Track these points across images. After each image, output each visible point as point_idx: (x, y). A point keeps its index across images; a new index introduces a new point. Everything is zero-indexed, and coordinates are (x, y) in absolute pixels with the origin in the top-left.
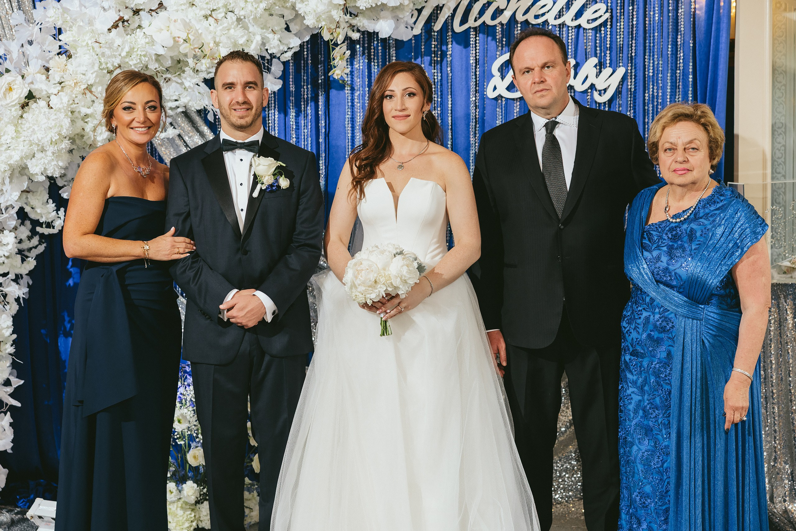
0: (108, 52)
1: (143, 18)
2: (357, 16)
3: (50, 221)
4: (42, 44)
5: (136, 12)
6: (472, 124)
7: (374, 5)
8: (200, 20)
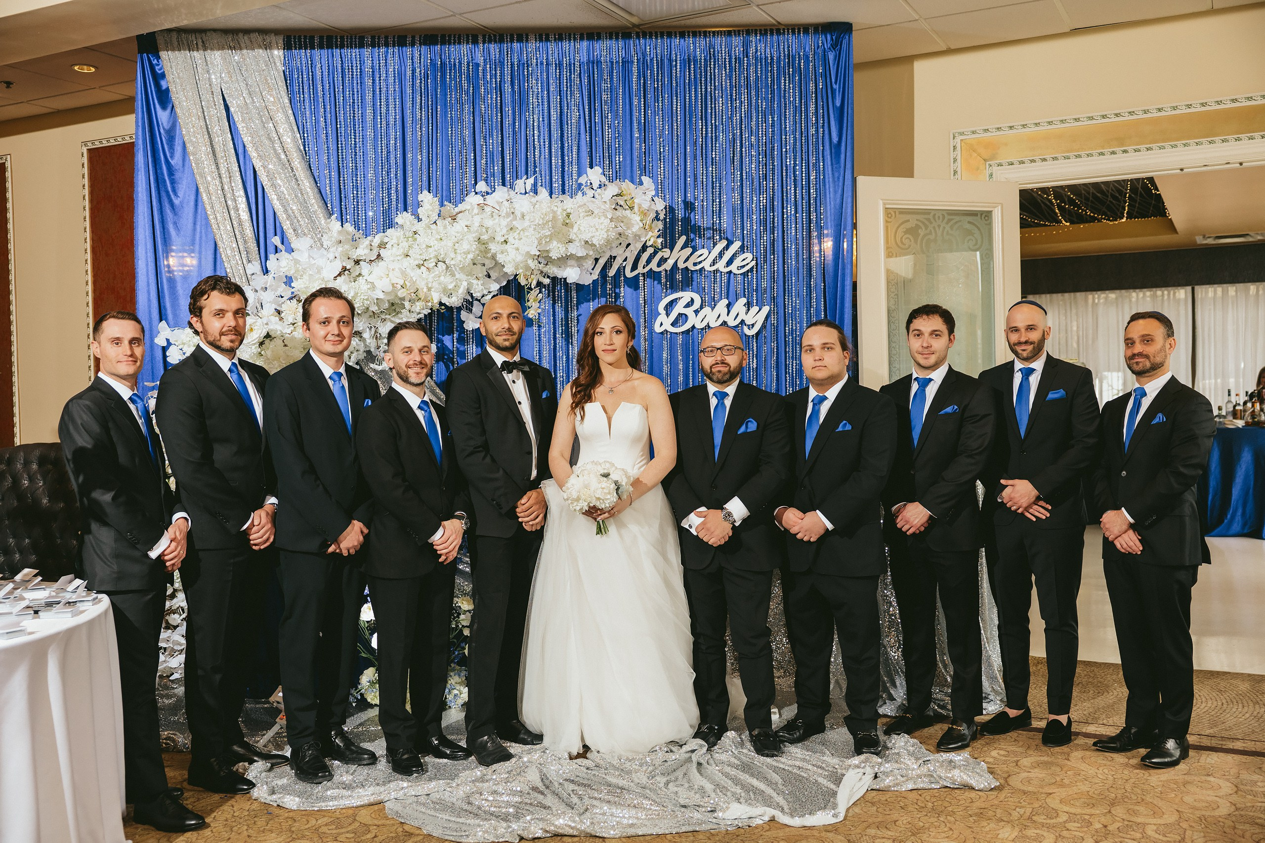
1: (363, 267)
2: (547, 264)
4: (276, 290)
5: (357, 262)
7: (564, 256)
8: (414, 269)
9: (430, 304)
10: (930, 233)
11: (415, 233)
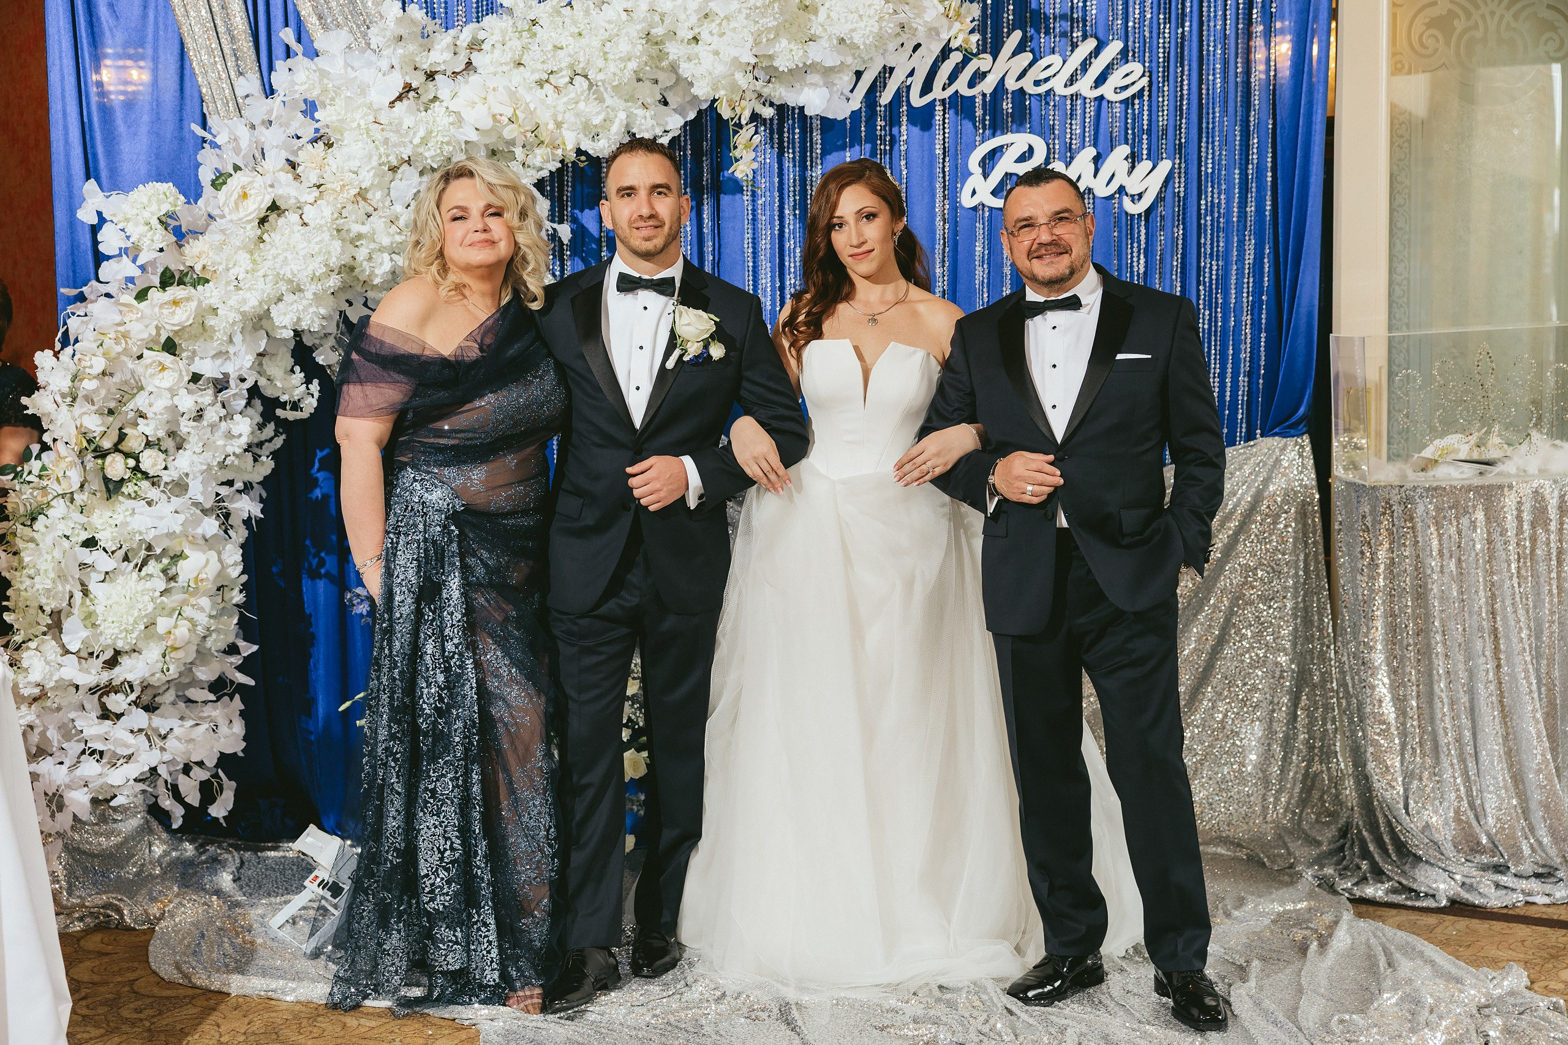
0: (394, 138)
1: (441, 85)
2: (769, 81)
3: (296, 398)
4: (287, 125)
5: (431, 76)
6: (939, 247)
7: (801, 65)
8: (531, 88)
9: (559, 152)
10: (1476, 27)
11: (534, 22)
